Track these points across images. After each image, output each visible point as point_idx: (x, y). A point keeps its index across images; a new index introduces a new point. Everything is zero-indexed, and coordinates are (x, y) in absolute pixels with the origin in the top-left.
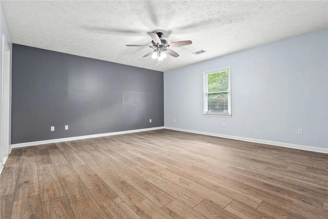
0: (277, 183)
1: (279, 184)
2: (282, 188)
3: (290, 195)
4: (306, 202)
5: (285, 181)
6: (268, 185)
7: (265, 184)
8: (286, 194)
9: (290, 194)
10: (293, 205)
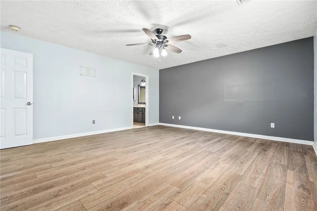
0: (44, 197)
1: (42, 197)
2: (34, 194)
3: (22, 194)
4: (4, 199)
5: (40, 205)
6: (49, 188)
7: (52, 187)
8: (26, 192)
9: (22, 196)
10: (14, 189)
